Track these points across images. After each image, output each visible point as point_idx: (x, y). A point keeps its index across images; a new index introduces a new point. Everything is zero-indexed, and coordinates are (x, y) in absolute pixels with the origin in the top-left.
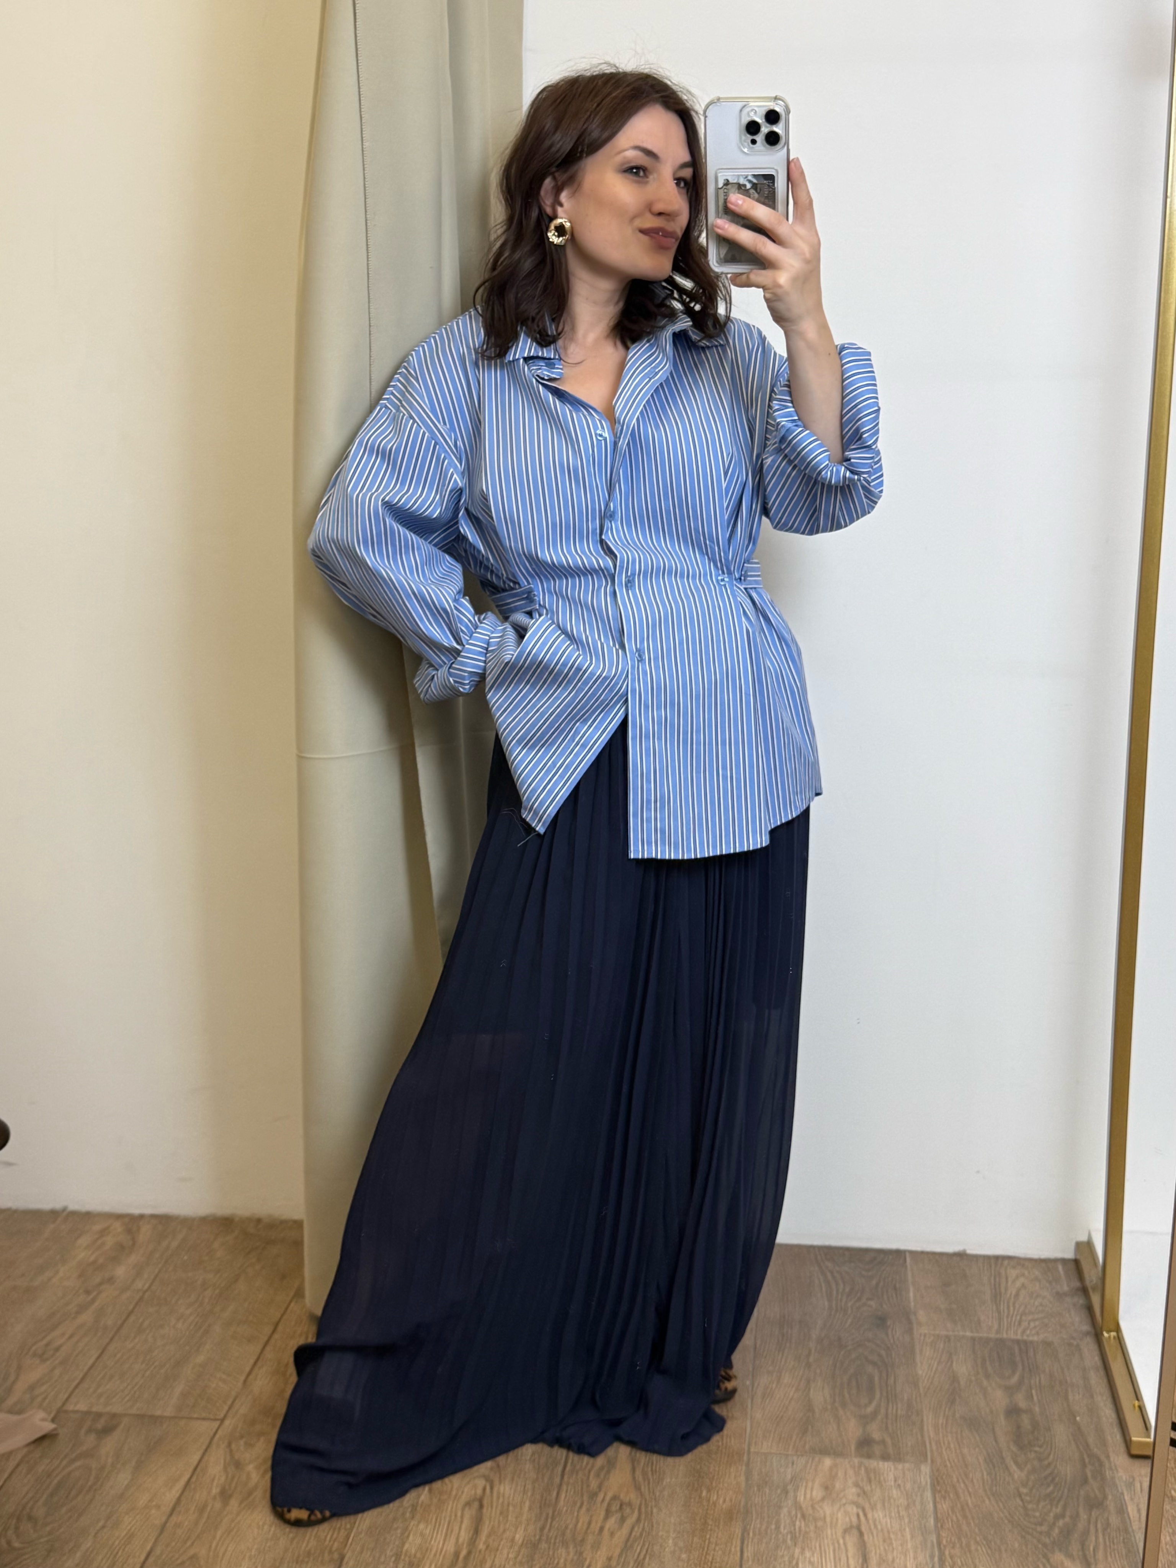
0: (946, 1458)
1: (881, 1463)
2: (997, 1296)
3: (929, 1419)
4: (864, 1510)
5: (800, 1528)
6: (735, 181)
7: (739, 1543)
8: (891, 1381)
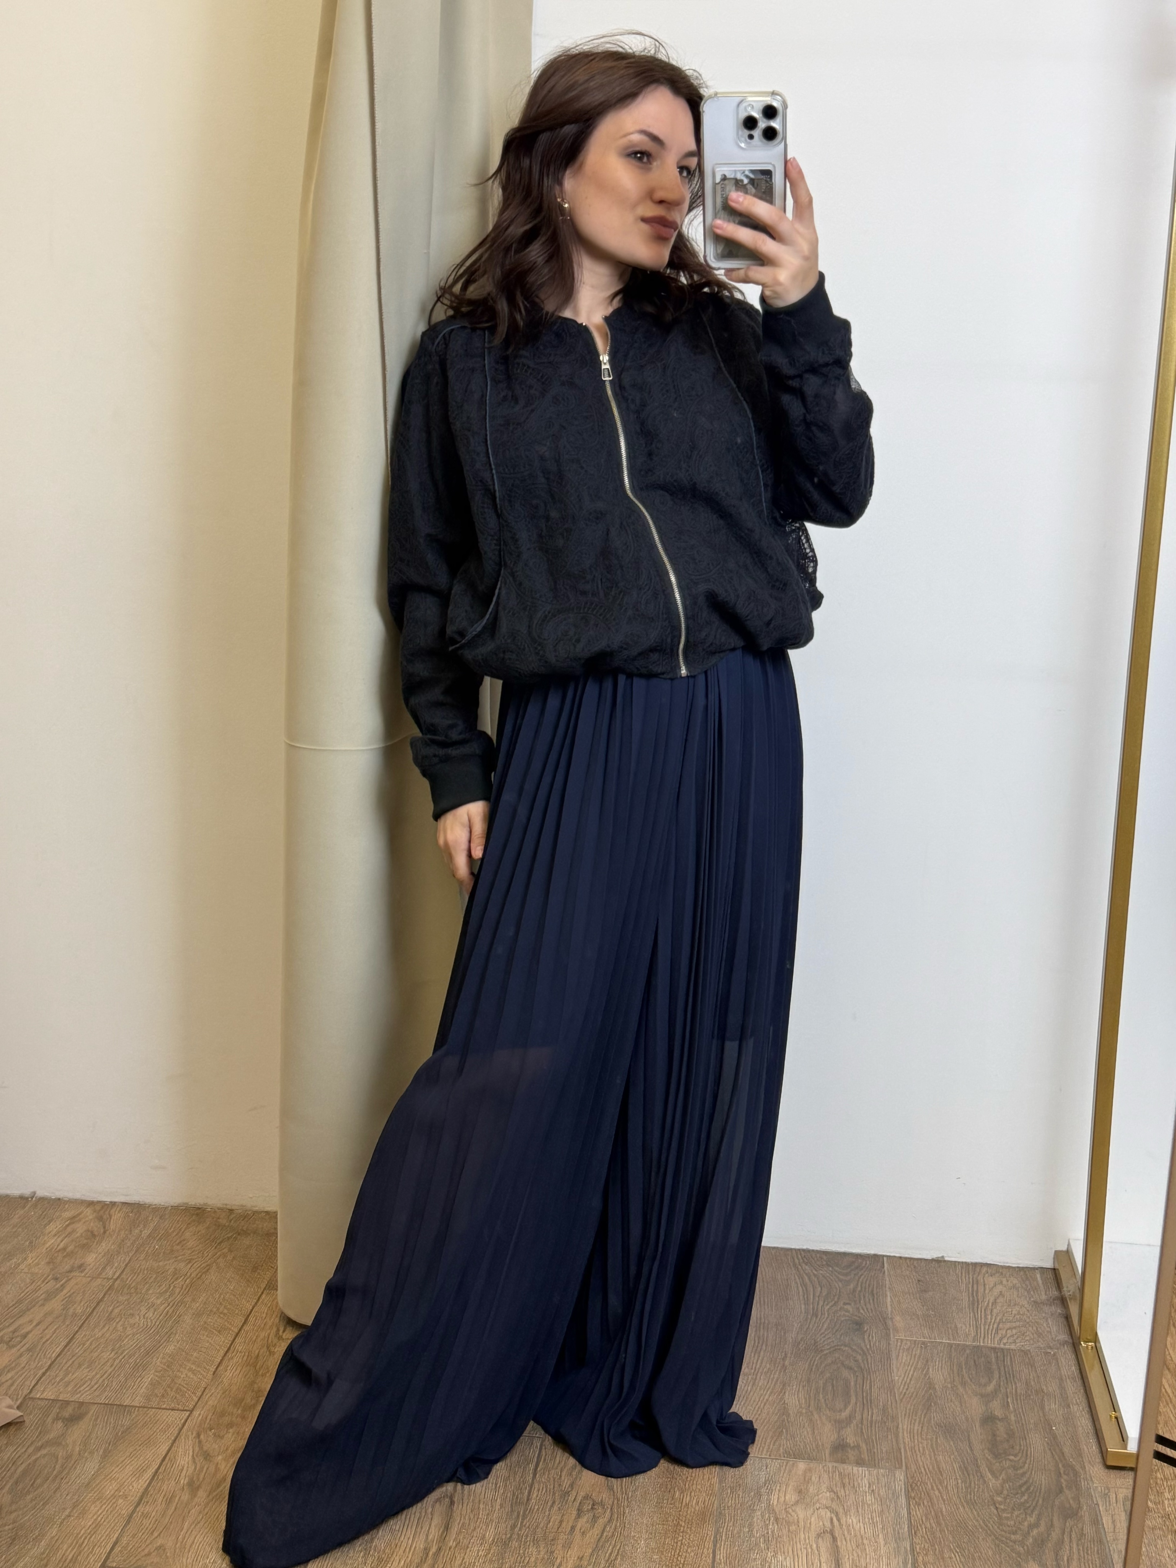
0: (921, 1464)
1: (855, 1469)
2: (974, 1303)
3: (904, 1425)
4: (837, 1515)
5: (773, 1532)
6: (732, 176)
7: (711, 1545)
8: (867, 1387)
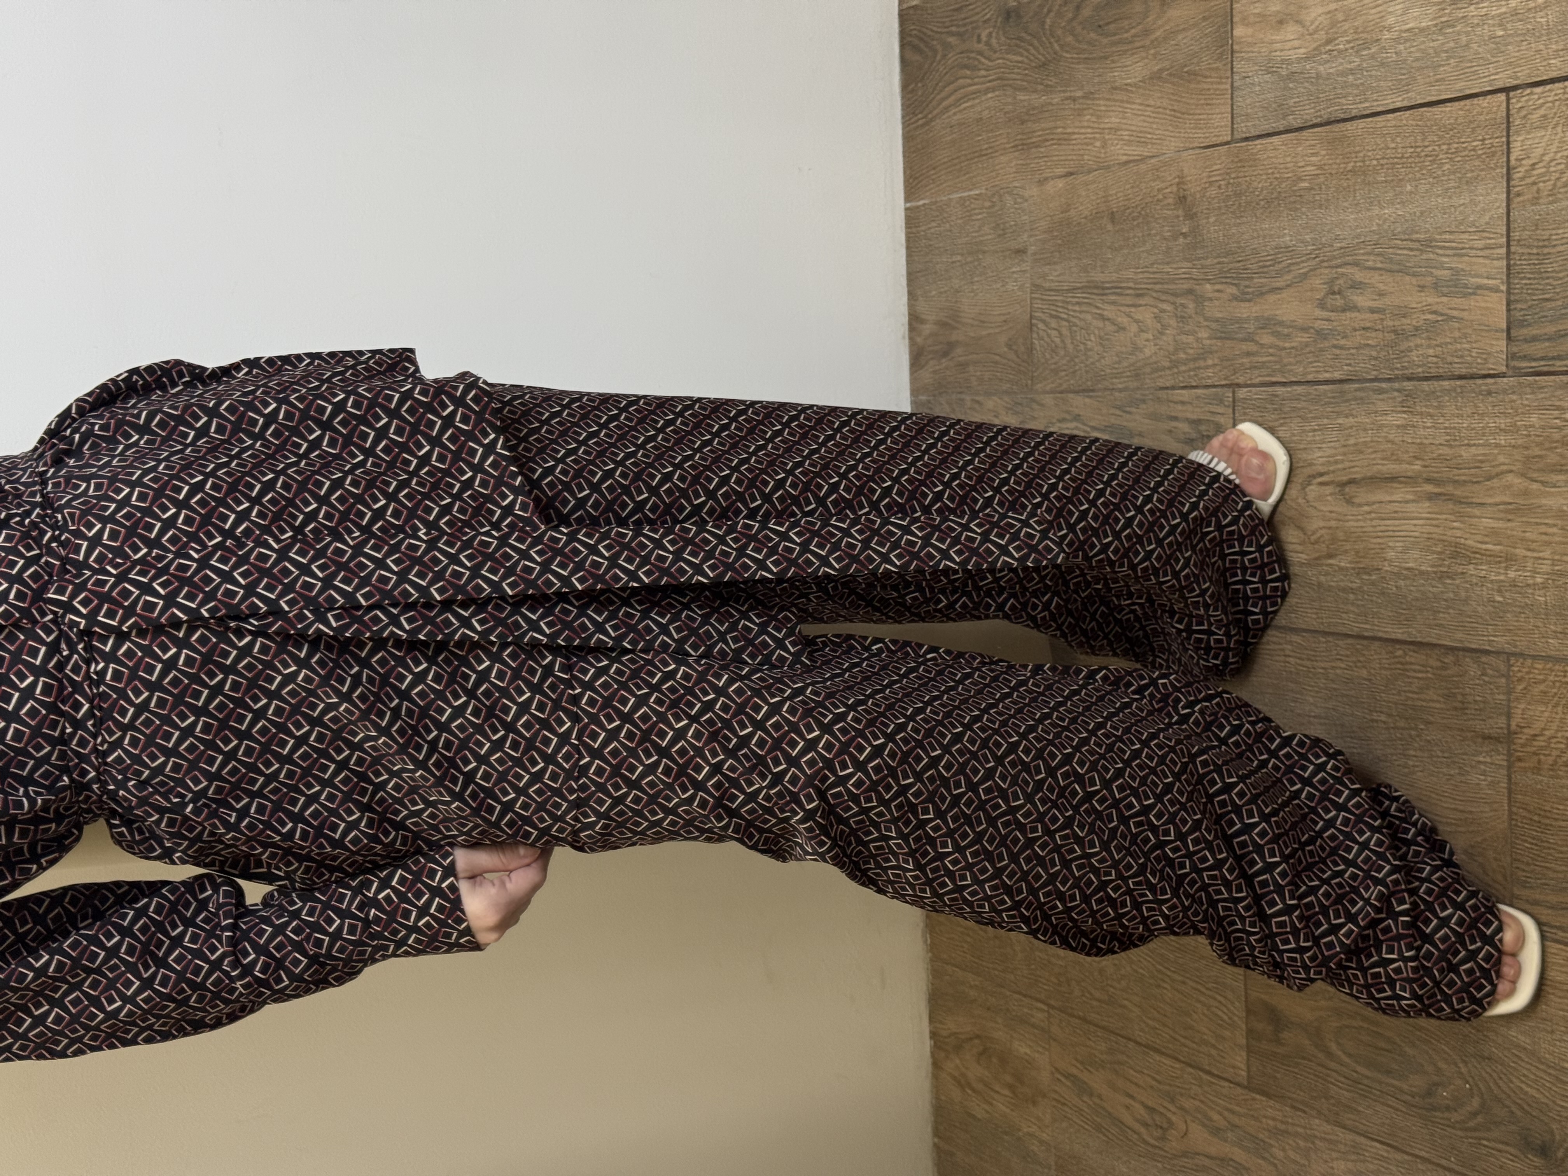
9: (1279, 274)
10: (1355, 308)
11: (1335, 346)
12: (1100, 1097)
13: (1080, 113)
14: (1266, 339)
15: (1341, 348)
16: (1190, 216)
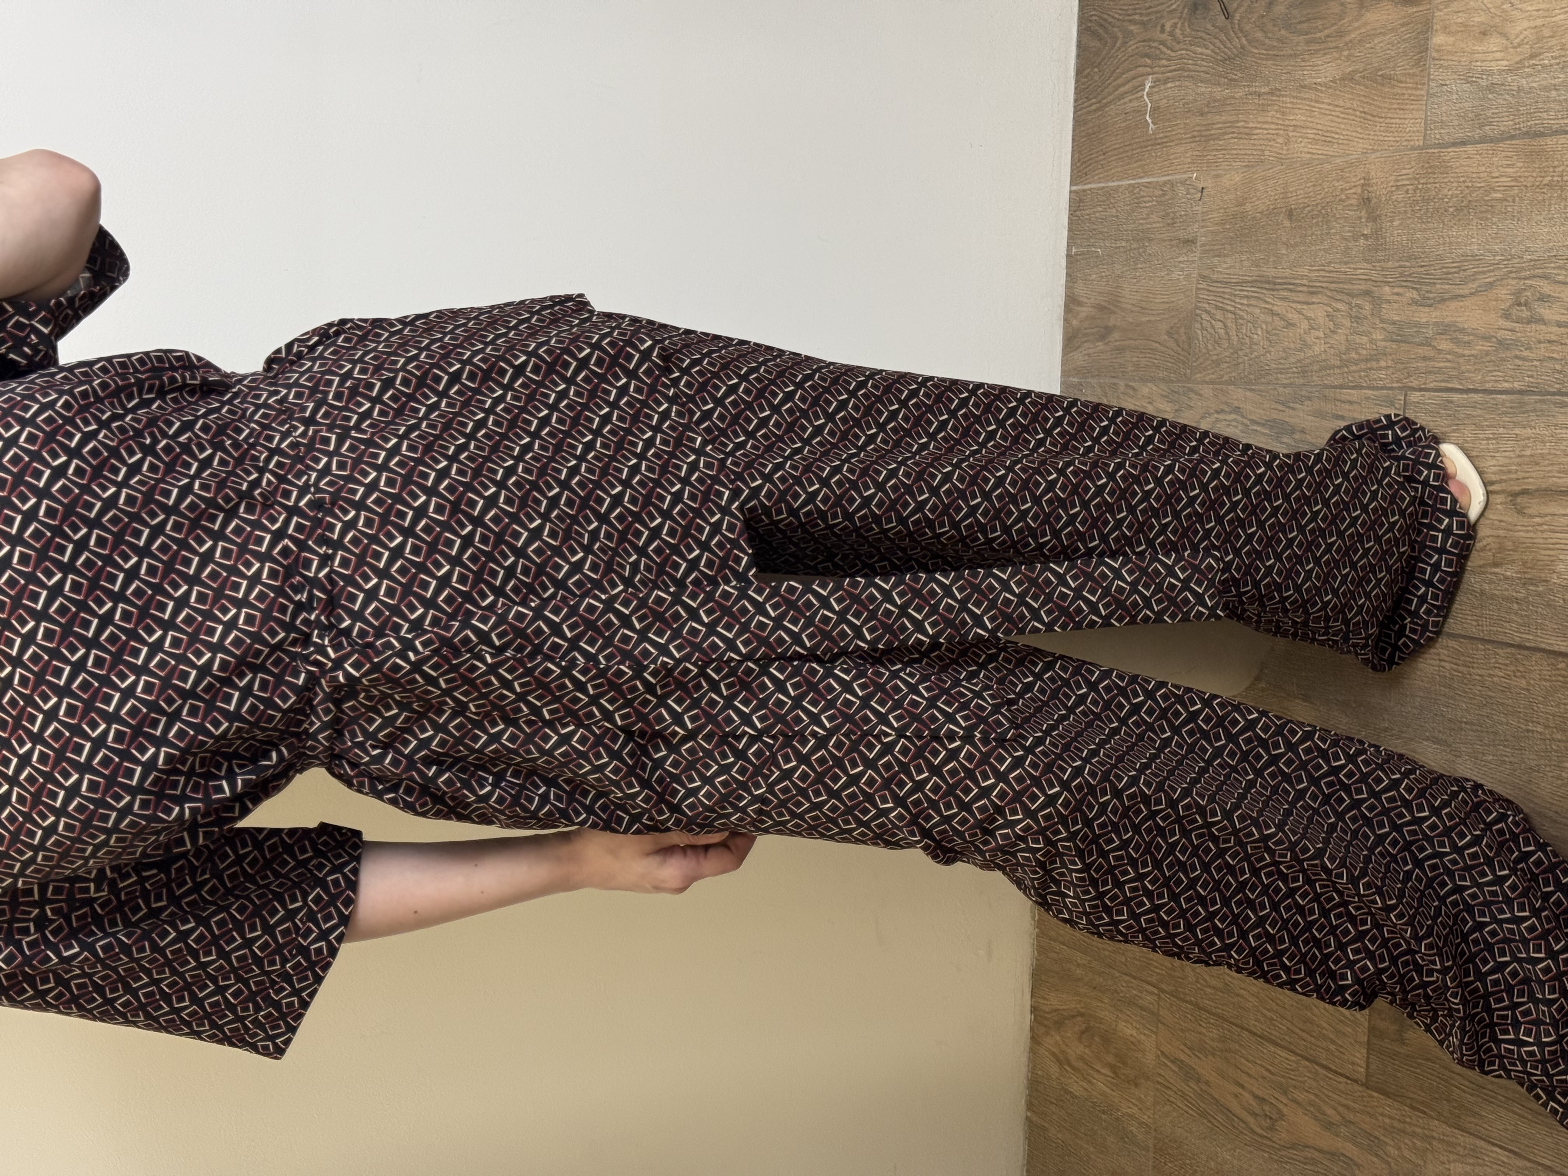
5: (1554, 58)
9: (1464, 282)
10: (1542, 321)
11: (1517, 357)
12: (1207, 1083)
13: (1263, 108)
14: (1444, 345)
15: (1524, 359)
16: (1373, 217)
